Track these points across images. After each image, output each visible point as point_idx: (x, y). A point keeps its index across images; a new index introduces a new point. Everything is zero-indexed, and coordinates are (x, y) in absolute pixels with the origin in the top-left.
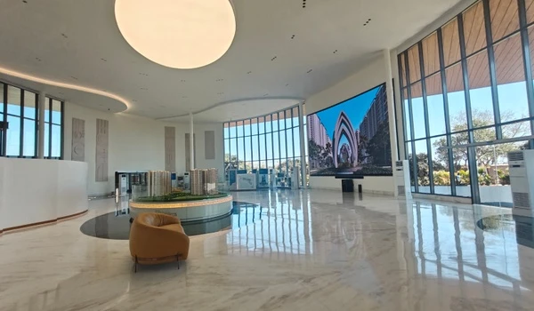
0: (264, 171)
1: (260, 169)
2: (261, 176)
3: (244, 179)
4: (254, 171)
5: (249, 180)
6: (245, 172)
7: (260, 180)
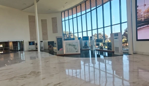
0: (86, 38)
1: (83, 37)
2: (84, 42)
3: (70, 45)
4: (79, 38)
5: (74, 45)
6: (74, 39)
7: (83, 45)
